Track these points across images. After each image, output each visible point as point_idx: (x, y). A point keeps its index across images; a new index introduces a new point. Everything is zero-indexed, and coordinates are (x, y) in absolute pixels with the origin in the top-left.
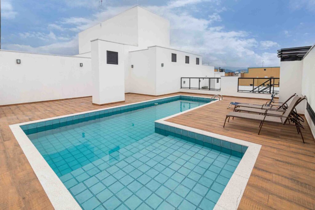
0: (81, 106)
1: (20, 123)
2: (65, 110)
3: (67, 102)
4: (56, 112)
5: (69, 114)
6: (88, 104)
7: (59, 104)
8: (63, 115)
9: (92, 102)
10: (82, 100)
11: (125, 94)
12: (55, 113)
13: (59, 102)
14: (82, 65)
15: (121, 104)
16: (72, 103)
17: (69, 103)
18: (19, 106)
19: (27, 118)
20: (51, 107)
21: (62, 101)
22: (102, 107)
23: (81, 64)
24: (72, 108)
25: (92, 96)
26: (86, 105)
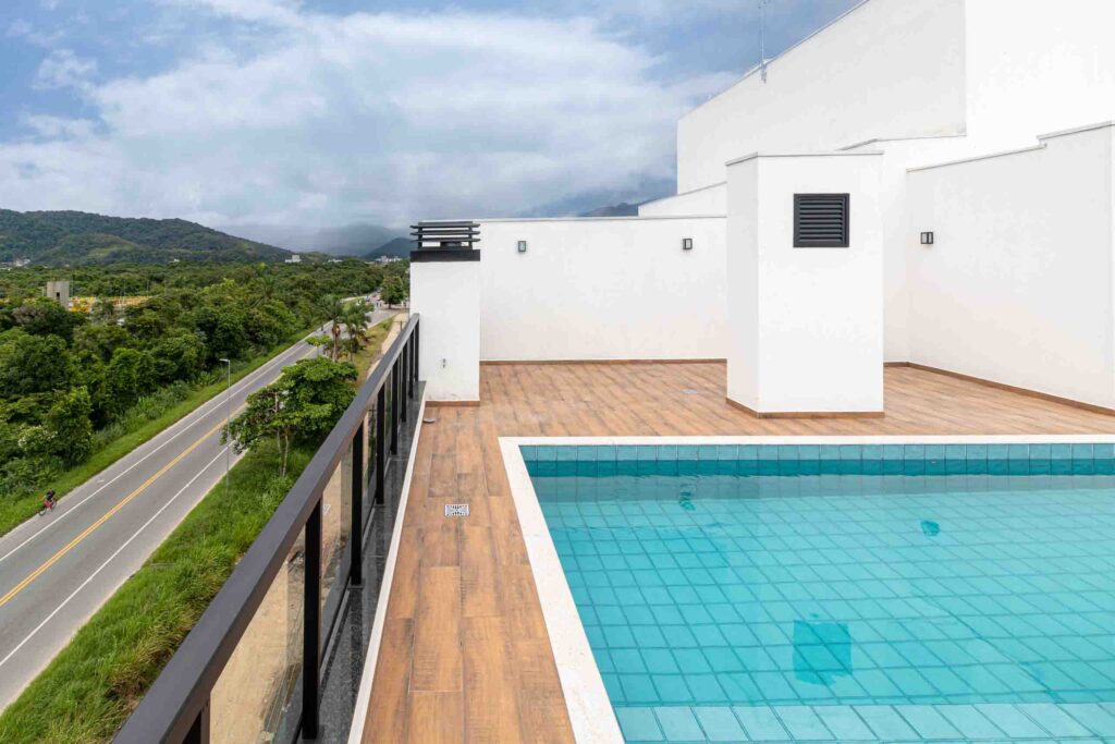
0: (683, 404)
1: (520, 435)
2: (632, 411)
3: (635, 374)
4: (607, 411)
5: (644, 434)
6: (707, 397)
7: (613, 380)
8: (625, 435)
9: (724, 389)
10: (685, 373)
11: (887, 365)
12: (603, 418)
13: (613, 370)
14: (688, 245)
15: (863, 427)
16: (653, 380)
17: (643, 380)
18: (518, 368)
19: (534, 420)
20: (592, 388)
21: (624, 370)
22: (765, 423)
23: (685, 240)
24: (654, 405)
25: (723, 362)
26: (703, 400)
